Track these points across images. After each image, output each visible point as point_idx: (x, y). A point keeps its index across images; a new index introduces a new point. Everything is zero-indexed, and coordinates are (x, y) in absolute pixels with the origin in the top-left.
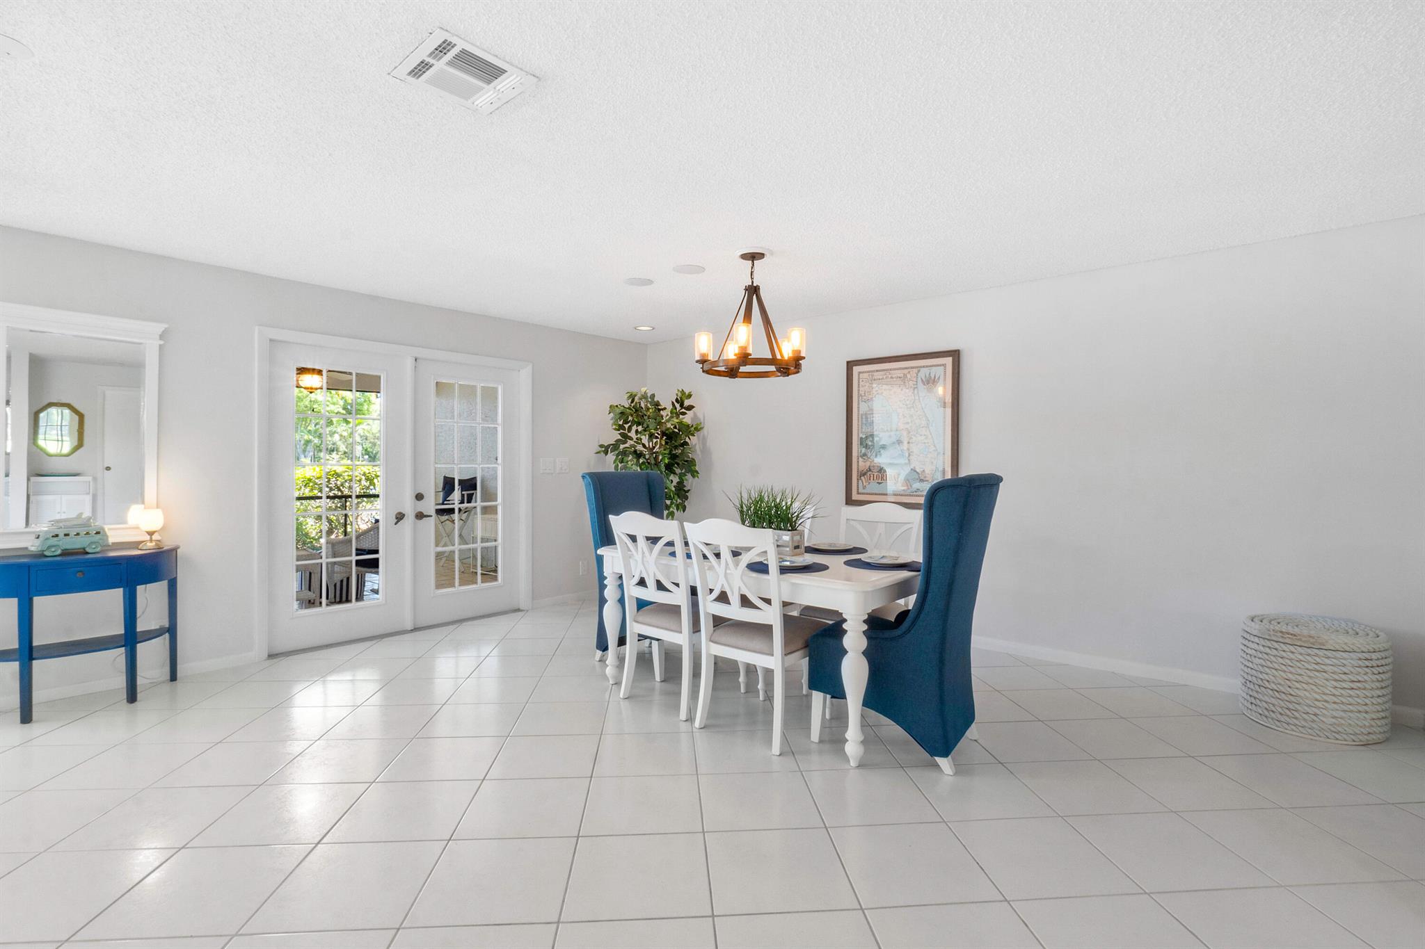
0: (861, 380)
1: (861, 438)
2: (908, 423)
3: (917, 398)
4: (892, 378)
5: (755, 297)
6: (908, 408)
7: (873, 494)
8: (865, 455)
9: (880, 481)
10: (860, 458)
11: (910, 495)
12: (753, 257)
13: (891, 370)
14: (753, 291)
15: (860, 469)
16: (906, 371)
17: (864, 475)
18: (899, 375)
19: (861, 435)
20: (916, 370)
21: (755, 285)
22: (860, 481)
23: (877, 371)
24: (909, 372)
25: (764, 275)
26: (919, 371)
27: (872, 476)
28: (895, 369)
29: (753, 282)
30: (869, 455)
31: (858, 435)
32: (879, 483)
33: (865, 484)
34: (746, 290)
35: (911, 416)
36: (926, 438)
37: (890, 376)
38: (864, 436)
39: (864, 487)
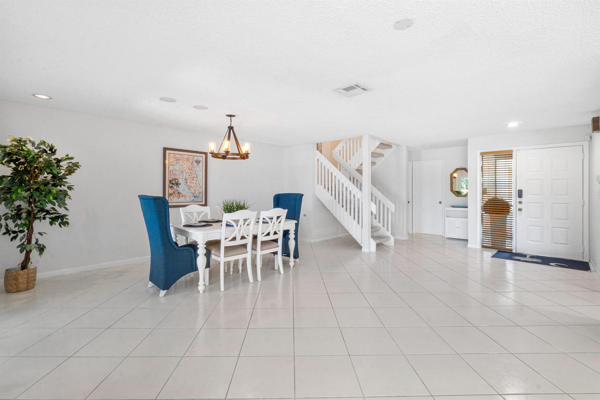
0: (170, 156)
1: (170, 180)
2: (190, 175)
3: (193, 167)
4: (183, 158)
5: (232, 130)
6: (189, 170)
7: (175, 202)
8: (172, 187)
9: (178, 197)
10: (170, 188)
11: (191, 202)
12: (231, 116)
13: (183, 155)
14: (231, 128)
15: (170, 193)
16: (189, 156)
17: (171, 195)
18: (186, 157)
19: (170, 179)
20: (193, 157)
22: (169, 198)
23: (177, 154)
24: (190, 157)
25: (235, 123)
26: (194, 157)
27: (175, 195)
28: (184, 155)
29: (231, 125)
30: (174, 187)
31: (169, 179)
32: (178, 198)
33: (172, 199)
34: (228, 128)
35: (191, 173)
36: (196, 181)
37: (183, 157)
38: (171, 179)
39: (171, 200)
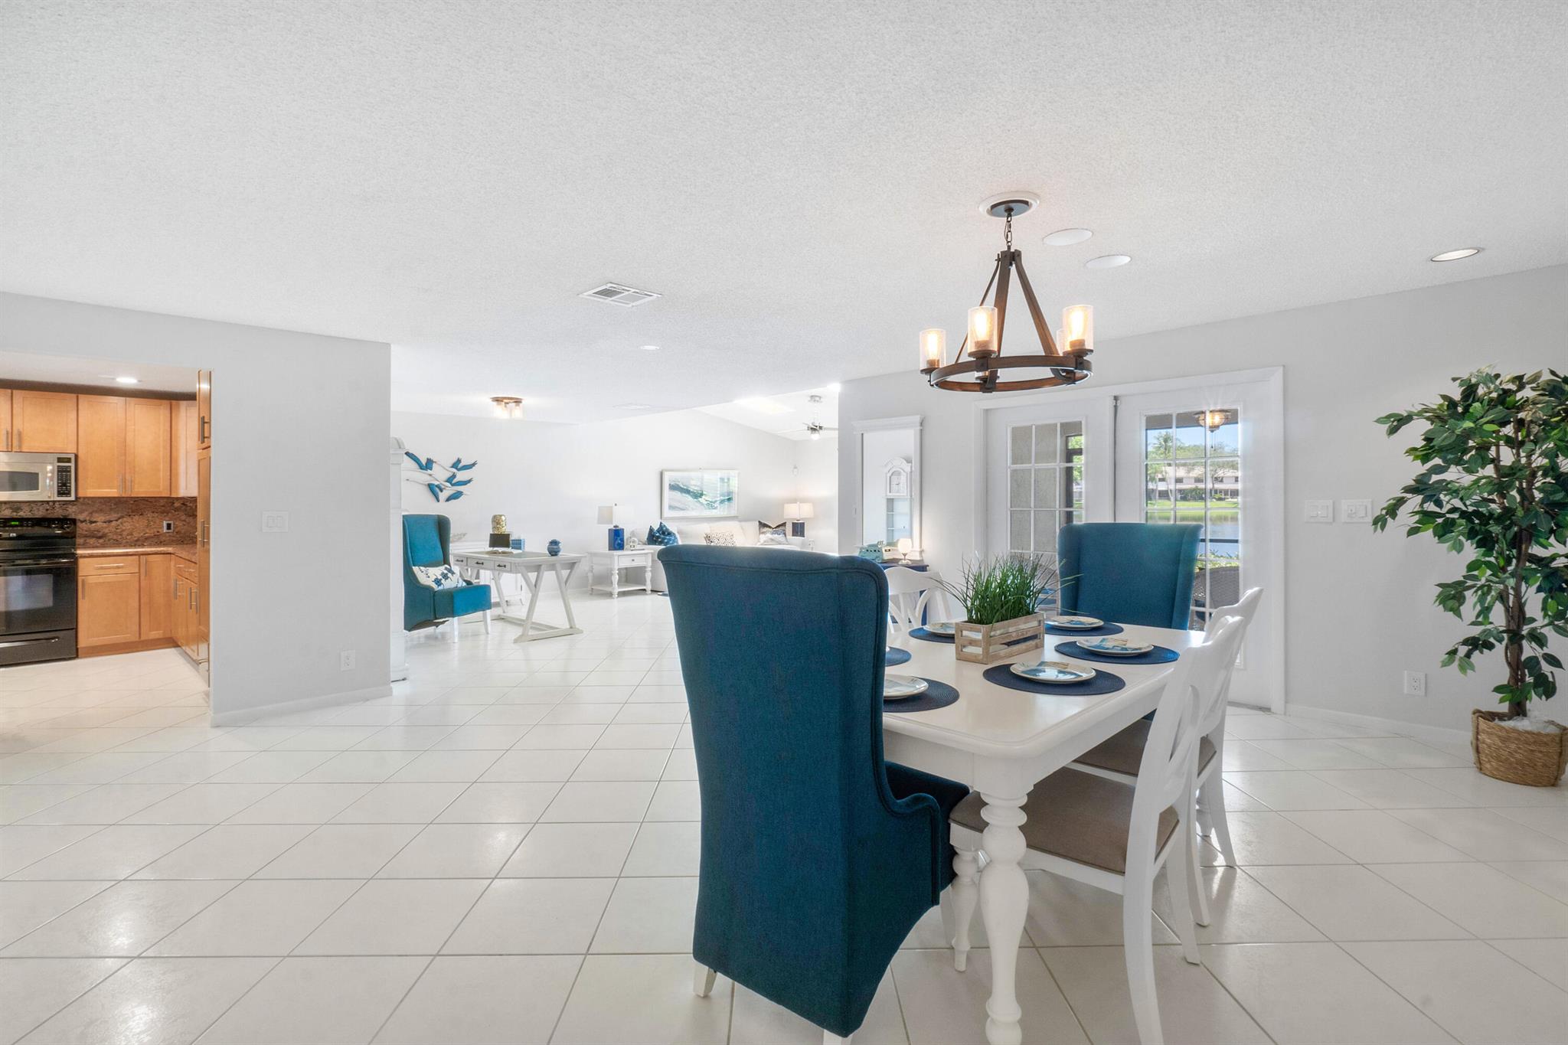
5: (1013, 269)
12: (1008, 208)
14: (1010, 259)
21: (1012, 250)
25: (1025, 234)
29: (1009, 247)
34: (999, 258)
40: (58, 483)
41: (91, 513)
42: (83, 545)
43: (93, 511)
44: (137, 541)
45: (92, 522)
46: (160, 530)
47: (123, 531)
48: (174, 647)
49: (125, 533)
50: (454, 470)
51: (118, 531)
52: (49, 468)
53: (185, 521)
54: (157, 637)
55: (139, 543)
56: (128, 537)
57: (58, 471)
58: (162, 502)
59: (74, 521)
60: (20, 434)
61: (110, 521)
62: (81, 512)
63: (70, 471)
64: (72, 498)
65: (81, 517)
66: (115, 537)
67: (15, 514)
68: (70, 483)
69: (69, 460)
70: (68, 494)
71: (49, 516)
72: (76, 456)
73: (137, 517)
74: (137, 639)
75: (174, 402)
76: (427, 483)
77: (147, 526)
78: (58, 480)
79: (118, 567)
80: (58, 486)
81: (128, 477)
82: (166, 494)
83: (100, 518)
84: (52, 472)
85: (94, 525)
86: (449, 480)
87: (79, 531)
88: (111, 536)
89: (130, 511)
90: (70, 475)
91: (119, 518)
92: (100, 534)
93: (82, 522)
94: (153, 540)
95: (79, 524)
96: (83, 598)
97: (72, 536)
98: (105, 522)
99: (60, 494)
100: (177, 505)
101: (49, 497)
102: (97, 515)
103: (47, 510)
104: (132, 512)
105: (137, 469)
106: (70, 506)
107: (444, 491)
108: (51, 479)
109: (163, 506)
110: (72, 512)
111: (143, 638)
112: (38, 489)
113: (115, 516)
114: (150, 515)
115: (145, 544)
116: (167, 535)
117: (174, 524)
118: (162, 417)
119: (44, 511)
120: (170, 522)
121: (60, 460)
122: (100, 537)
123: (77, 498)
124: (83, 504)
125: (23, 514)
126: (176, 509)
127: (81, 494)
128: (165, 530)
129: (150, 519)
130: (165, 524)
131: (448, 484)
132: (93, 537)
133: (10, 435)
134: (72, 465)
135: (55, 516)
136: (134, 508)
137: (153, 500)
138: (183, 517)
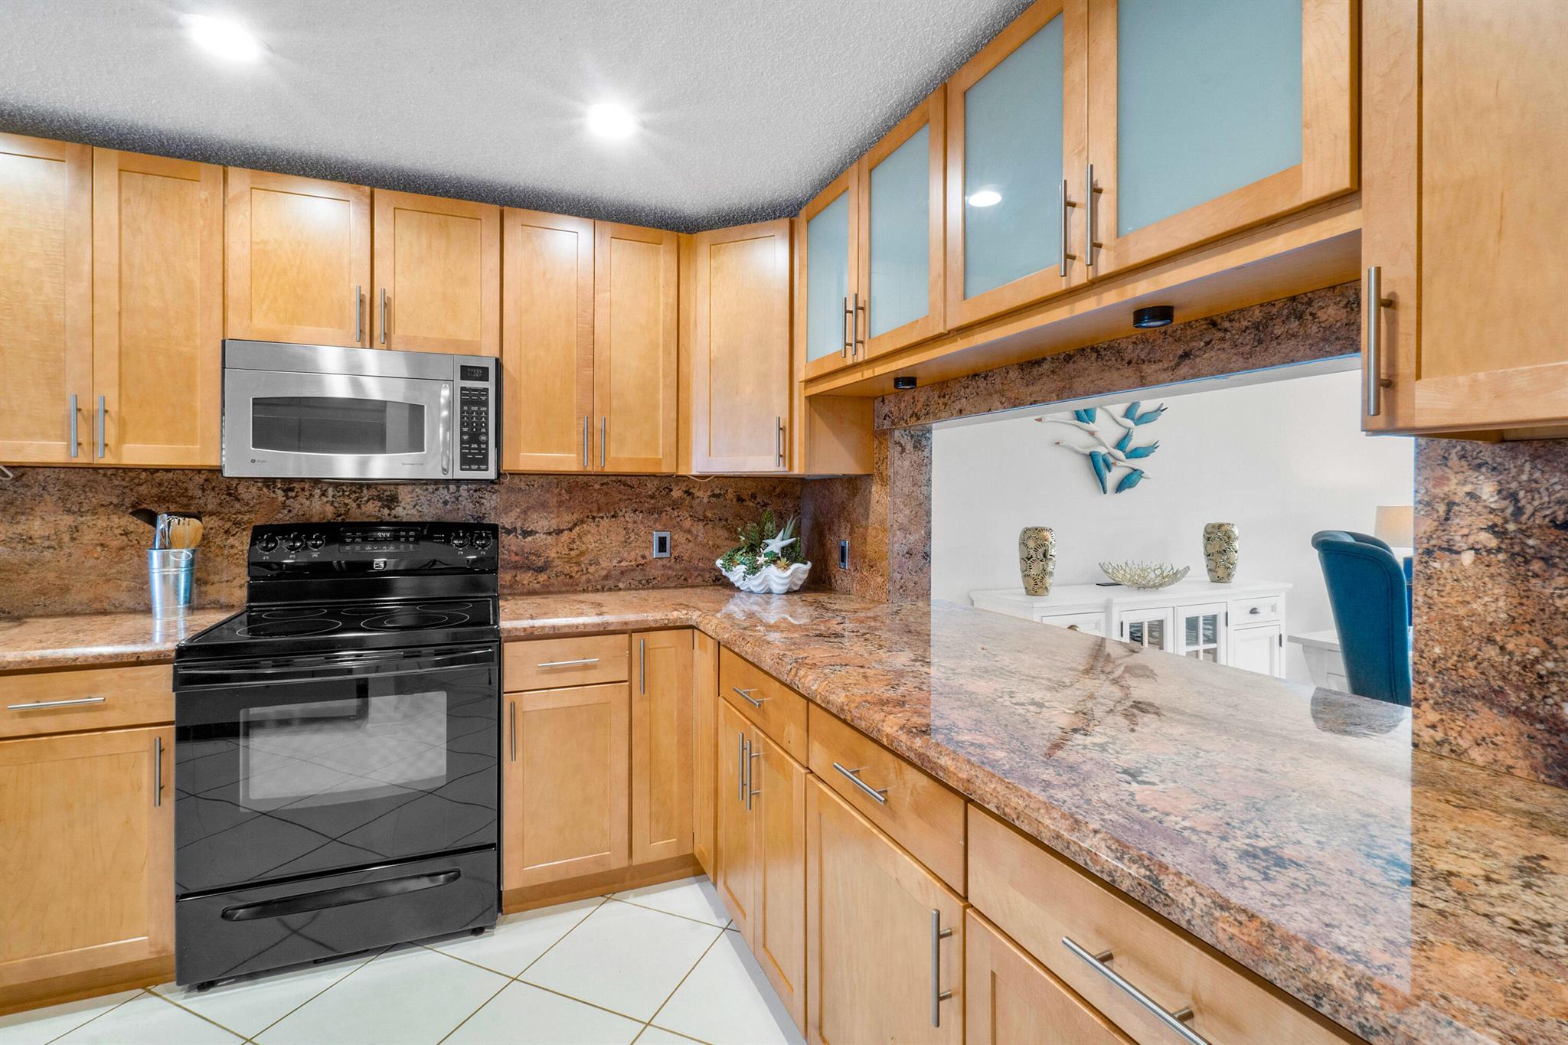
40: (462, 433)
41: (525, 512)
42: (511, 586)
43: (528, 508)
44: (606, 577)
45: (526, 533)
46: (647, 553)
47: (582, 554)
48: (695, 875)
49: (584, 560)
50: (1129, 423)
51: (573, 553)
52: (445, 393)
53: (689, 531)
54: (666, 855)
55: (610, 583)
56: (592, 569)
57: (463, 403)
58: (651, 487)
59: (494, 529)
60: (387, 305)
61: (559, 532)
62: (507, 510)
63: (486, 404)
64: (491, 474)
65: (506, 521)
66: (567, 570)
67: (386, 511)
68: (487, 434)
69: (483, 374)
70: (481, 462)
71: (449, 518)
72: (499, 364)
73: (605, 523)
74: (624, 863)
75: (683, 236)
76: (1088, 451)
77: (626, 542)
78: (462, 424)
79: (586, 667)
80: (462, 442)
81: (598, 424)
82: (666, 468)
83: (541, 522)
84: (450, 405)
85: (530, 539)
86: (1120, 445)
87: (503, 555)
88: (559, 565)
89: (595, 507)
90: (487, 413)
91: (575, 525)
92: (540, 563)
93: (508, 532)
94: (632, 574)
95: (506, 540)
96: (514, 757)
97: (489, 565)
98: (550, 534)
99: (466, 462)
100: (676, 493)
101: (445, 470)
102: (535, 516)
103: (446, 503)
104: (599, 510)
105: (615, 403)
106: (487, 495)
107: (1114, 469)
108: (449, 427)
109: (652, 497)
110: (492, 509)
111: (638, 859)
112: (423, 450)
113: (568, 518)
114: (630, 516)
115: (621, 585)
116: (660, 563)
117: (671, 538)
118: (661, 275)
119: (440, 505)
120: (663, 534)
121: (467, 372)
122: (540, 570)
123: (499, 474)
124: (511, 490)
125: (405, 511)
126: (676, 505)
127: (507, 466)
128: (655, 554)
129: (630, 526)
130: (656, 536)
131: (1120, 454)
132: (529, 568)
133: (367, 304)
134: (490, 385)
135: (459, 517)
136: (603, 500)
137: (634, 482)
138: (687, 524)
